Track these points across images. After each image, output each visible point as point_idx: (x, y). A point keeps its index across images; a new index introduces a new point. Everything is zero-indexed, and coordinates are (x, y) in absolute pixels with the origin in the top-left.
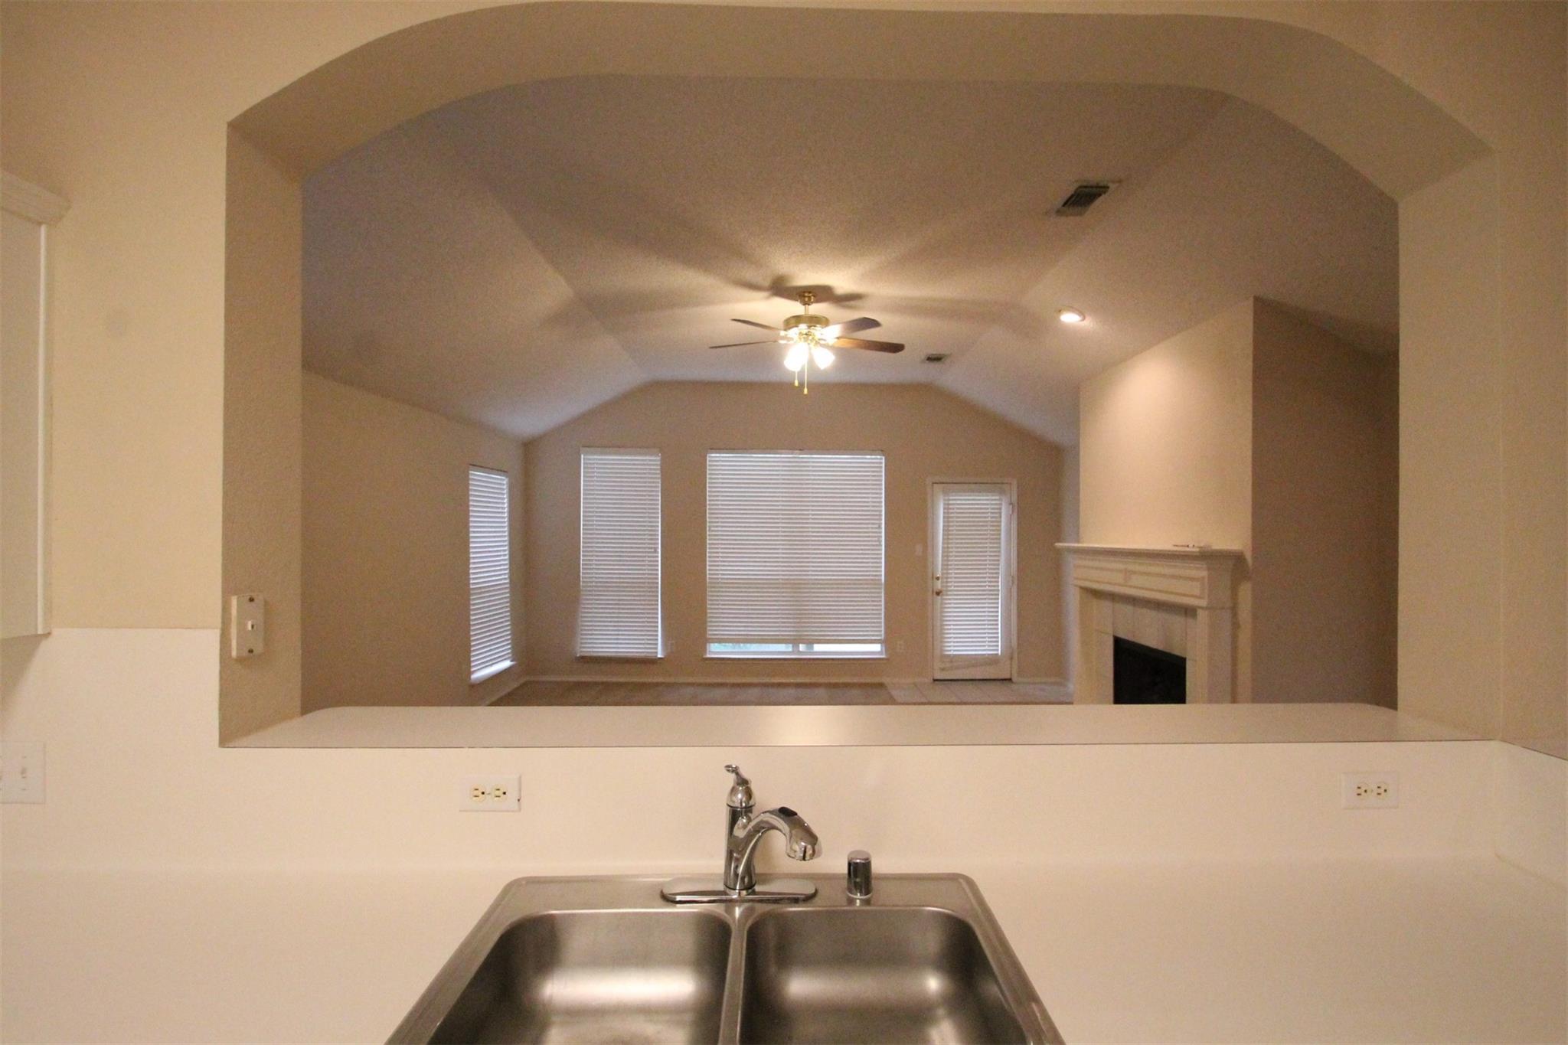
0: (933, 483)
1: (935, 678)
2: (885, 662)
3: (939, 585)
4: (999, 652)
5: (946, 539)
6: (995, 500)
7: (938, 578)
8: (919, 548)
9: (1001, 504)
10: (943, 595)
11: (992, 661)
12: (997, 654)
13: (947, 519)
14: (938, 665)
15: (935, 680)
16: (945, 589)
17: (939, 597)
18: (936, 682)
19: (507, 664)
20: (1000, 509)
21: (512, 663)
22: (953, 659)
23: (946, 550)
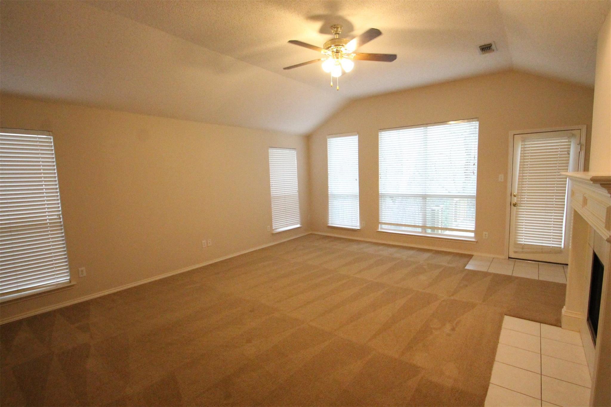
0: (514, 135)
1: (509, 257)
2: (475, 243)
3: (515, 200)
4: (562, 246)
5: (522, 171)
6: (566, 142)
7: (515, 196)
8: (501, 177)
9: (570, 145)
10: (517, 206)
11: (558, 251)
12: (561, 247)
13: (523, 157)
14: (512, 249)
15: (509, 258)
16: (519, 202)
17: (515, 208)
18: (510, 259)
19: (298, 226)
20: (569, 148)
21: (300, 226)
22: (523, 246)
23: (521, 178)
